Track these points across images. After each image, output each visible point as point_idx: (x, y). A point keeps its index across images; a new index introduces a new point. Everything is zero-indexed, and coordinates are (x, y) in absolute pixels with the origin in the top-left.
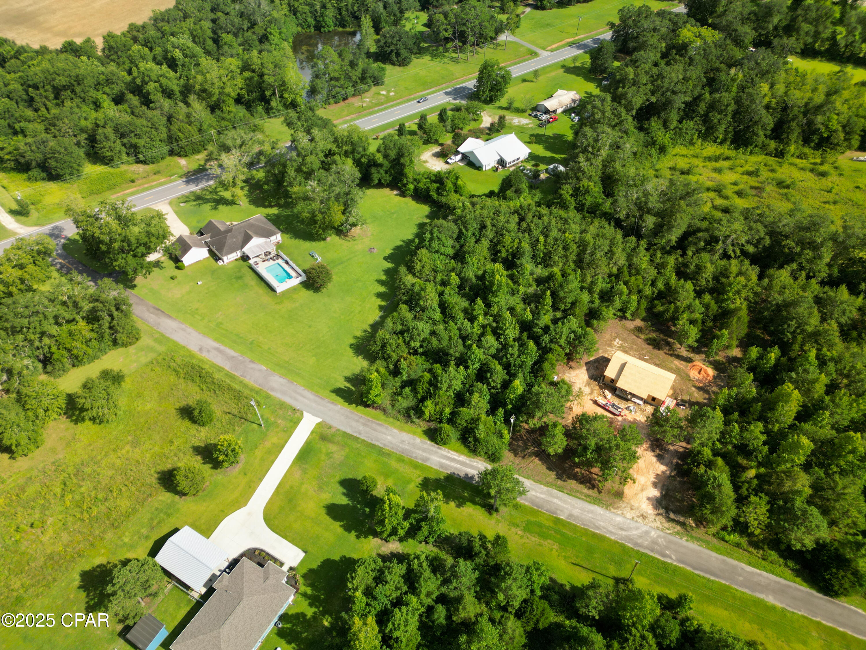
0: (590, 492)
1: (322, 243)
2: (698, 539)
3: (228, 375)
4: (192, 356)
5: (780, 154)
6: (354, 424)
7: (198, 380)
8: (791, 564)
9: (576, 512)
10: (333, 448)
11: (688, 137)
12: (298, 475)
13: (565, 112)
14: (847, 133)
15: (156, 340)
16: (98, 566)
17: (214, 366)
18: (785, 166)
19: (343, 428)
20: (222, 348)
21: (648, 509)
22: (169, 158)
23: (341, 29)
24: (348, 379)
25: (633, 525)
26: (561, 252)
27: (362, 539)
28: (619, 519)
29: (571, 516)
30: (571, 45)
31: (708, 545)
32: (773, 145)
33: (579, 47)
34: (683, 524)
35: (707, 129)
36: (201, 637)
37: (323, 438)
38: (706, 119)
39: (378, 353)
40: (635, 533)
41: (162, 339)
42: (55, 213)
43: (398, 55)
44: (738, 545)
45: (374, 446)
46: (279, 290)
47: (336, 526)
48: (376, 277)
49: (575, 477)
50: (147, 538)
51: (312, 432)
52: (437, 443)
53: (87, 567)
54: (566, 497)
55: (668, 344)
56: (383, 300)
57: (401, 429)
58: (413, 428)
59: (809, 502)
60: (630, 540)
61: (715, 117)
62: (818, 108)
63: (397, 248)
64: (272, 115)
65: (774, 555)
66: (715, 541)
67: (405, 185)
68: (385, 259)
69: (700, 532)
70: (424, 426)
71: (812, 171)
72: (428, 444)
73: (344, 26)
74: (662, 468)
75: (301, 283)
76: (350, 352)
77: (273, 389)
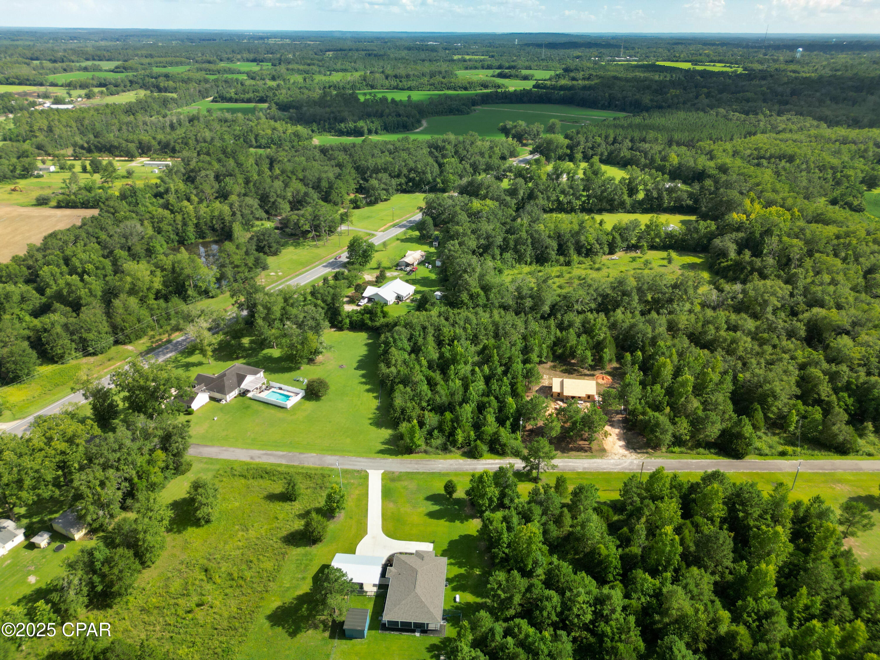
0: (586, 454)
1: (298, 371)
2: (660, 457)
3: (287, 466)
4: (247, 464)
5: (568, 264)
6: (410, 466)
7: (266, 476)
8: (712, 451)
9: (586, 465)
10: (405, 483)
11: (510, 264)
12: (391, 506)
13: (419, 264)
14: (600, 244)
15: (206, 463)
16: (277, 608)
17: (272, 465)
18: (575, 269)
19: (403, 470)
20: (269, 452)
21: (624, 451)
22: (114, 349)
23: (201, 241)
24: (383, 443)
25: (622, 461)
26: (484, 332)
27: (465, 523)
28: (612, 461)
29: (584, 468)
30: (394, 226)
31: (667, 458)
32: (562, 259)
33: (401, 227)
34: (647, 453)
35: (519, 257)
36: (404, 602)
37: (393, 480)
38: (516, 251)
39: (400, 418)
40: (625, 465)
41: (211, 461)
42: (28, 407)
43: (270, 247)
44: (682, 452)
45: (433, 473)
46: (289, 407)
47: (442, 522)
48: (358, 381)
49: (572, 450)
50: (304, 579)
51: (382, 479)
52: (475, 458)
53: (269, 612)
54: (574, 460)
55: (575, 370)
56: (373, 393)
57: (445, 459)
58: (452, 455)
59: (704, 410)
60: (626, 469)
61: (522, 248)
62: (578, 233)
63: (359, 361)
64: (189, 302)
65: (701, 450)
66: (669, 454)
67: (341, 322)
68: (357, 369)
69: (658, 453)
70: (460, 452)
71: (591, 269)
72: (469, 461)
73: (203, 238)
74: (617, 431)
75: (303, 398)
76: (373, 428)
77: (332, 465)
